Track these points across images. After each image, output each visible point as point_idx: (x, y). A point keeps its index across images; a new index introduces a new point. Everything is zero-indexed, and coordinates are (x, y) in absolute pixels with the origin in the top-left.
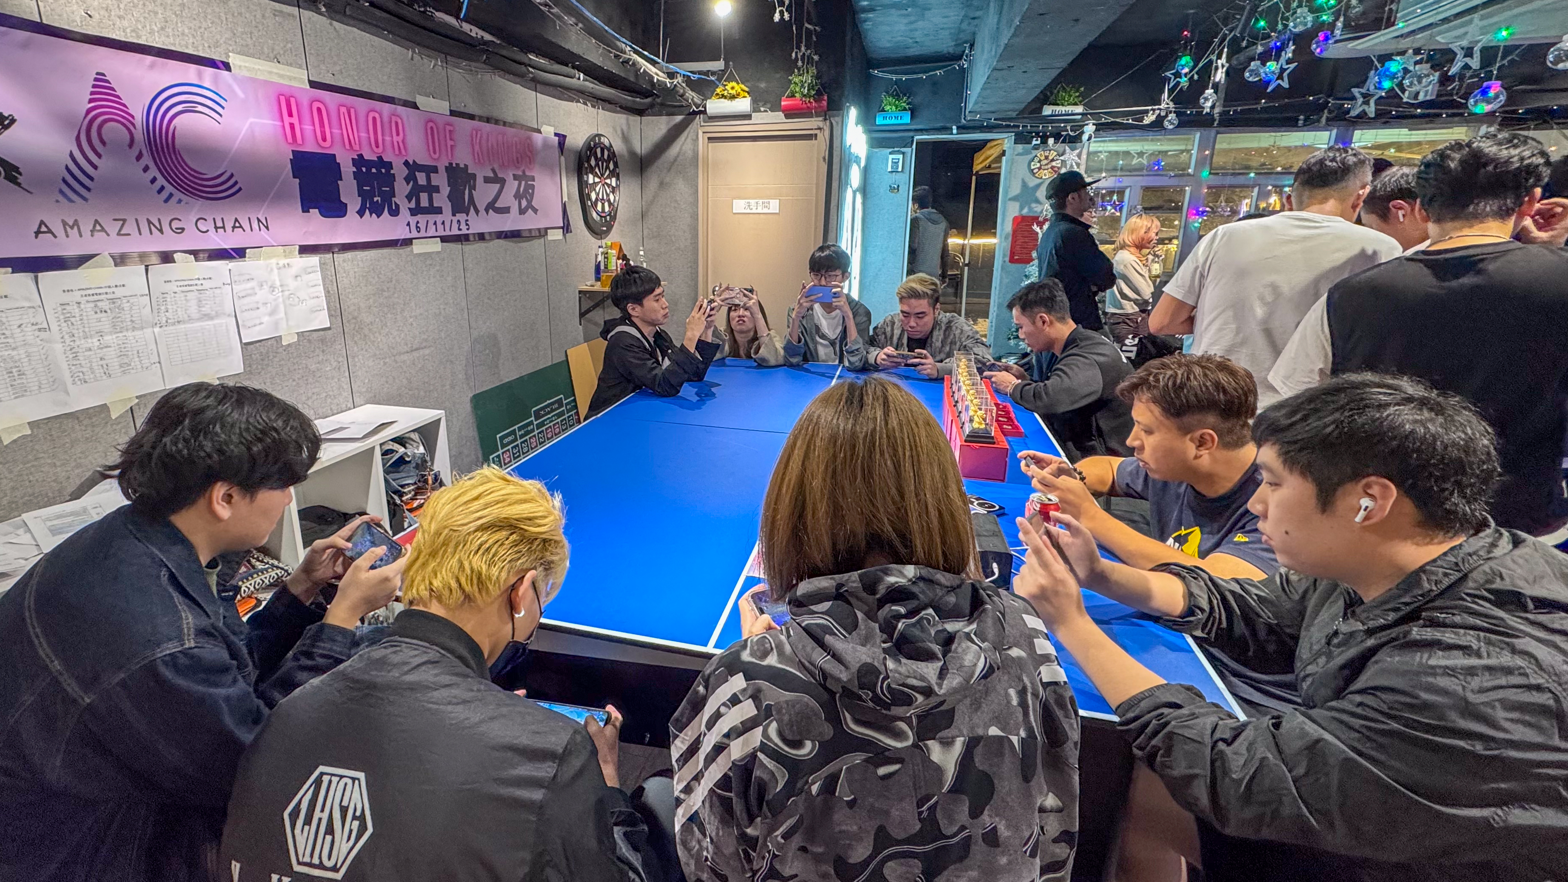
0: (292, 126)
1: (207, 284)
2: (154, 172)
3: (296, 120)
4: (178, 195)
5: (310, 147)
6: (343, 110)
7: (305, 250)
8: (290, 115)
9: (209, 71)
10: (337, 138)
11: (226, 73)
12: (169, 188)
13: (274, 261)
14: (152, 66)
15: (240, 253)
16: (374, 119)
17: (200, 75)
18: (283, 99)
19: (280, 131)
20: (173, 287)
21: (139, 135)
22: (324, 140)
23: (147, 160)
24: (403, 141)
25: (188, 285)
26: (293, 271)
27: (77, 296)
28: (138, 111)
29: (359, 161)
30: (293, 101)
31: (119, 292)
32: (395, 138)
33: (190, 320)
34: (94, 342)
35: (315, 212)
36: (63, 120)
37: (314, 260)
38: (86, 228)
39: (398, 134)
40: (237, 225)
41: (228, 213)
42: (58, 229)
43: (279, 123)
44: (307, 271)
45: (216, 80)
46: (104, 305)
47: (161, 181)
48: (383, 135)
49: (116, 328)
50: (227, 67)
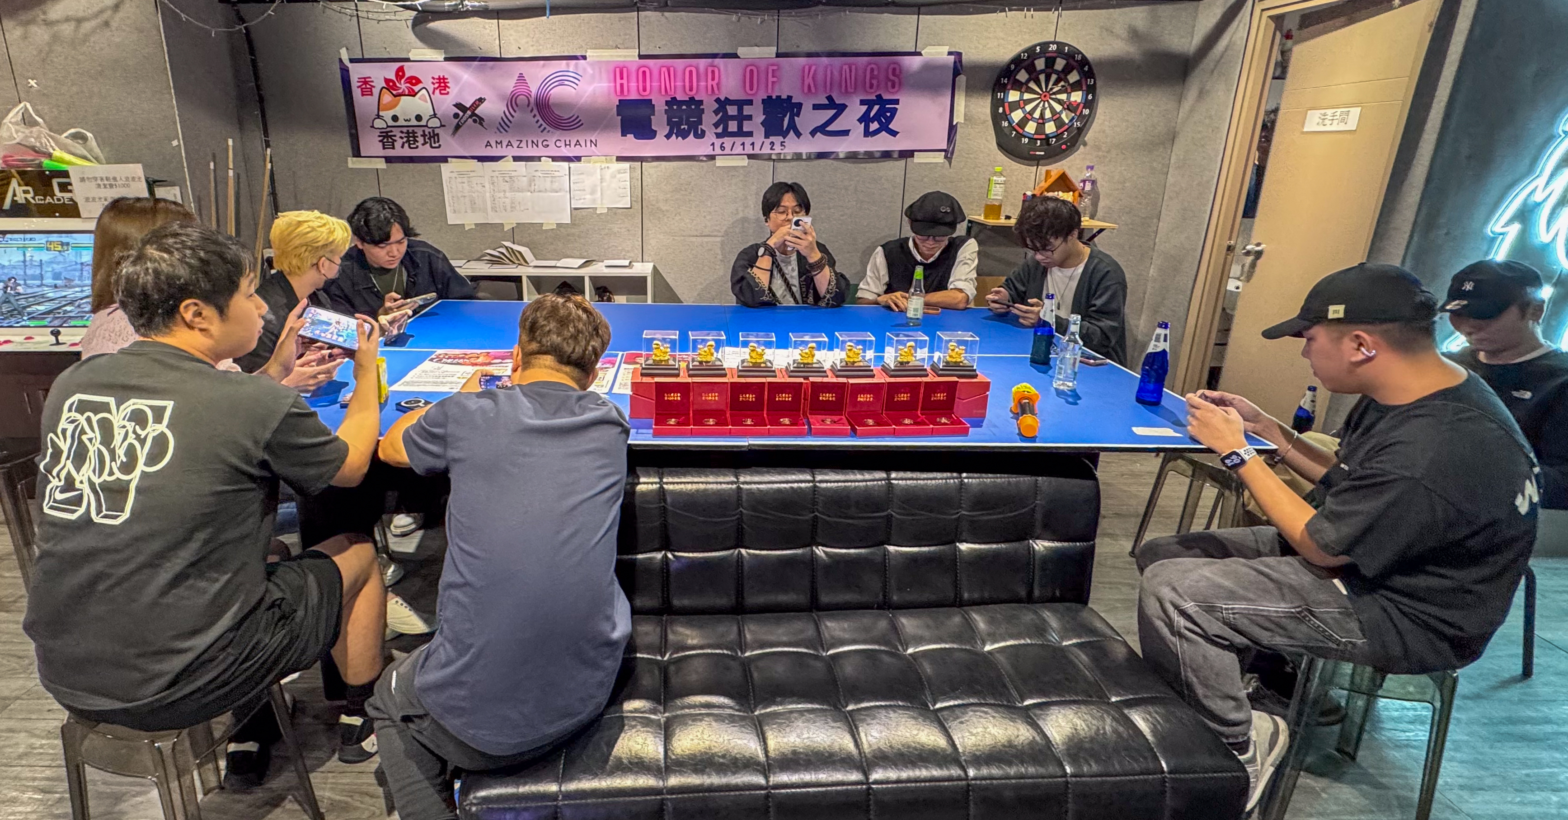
0: (622, 85)
1: (557, 174)
2: (538, 117)
3: (625, 81)
4: (548, 128)
5: (634, 96)
6: (664, 69)
7: (620, 159)
8: (622, 78)
9: (573, 62)
10: (655, 89)
11: (582, 61)
12: (544, 125)
13: (598, 165)
14: (544, 66)
15: (578, 159)
16: (691, 72)
17: (568, 65)
18: (618, 70)
19: (613, 89)
20: (539, 174)
21: (532, 100)
22: (645, 90)
23: (535, 112)
24: (718, 84)
25: (546, 173)
26: (611, 171)
27: (496, 174)
28: (534, 90)
29: (672, 102)
30: (625, 70)
31: (514, 174)
32: (710, 82)
33: (546, 191)
34: (502, 195)
35: (630, 136)
36: (501, 97)
37: (626, 165)
38: (505, 144)
39: (713, 79)
40: (578, 143)
41: (573, 137)
42: (493, 144)
43: (612, 84)
44: (619, 172)
45: (576, 66)
46: (507, 179)
47: (541, 122)
48: (698, 81)
49: (512, 190)
50: (584, 58)
